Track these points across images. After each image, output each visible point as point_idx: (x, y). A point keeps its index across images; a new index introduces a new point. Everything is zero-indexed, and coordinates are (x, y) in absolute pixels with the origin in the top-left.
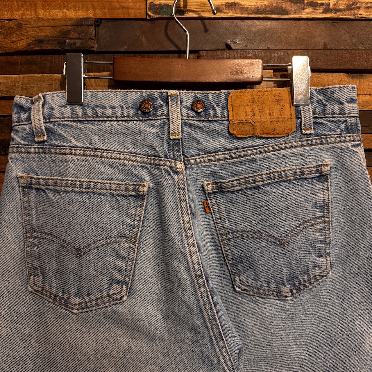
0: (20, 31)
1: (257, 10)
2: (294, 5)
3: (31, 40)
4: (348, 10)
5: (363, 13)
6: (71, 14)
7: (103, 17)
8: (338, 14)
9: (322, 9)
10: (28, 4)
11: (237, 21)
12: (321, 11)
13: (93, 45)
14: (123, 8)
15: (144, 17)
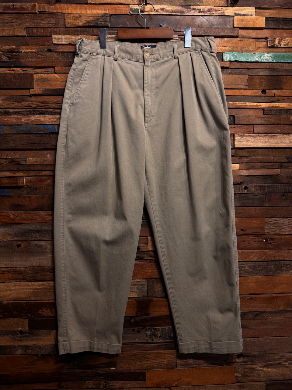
0: (80, 18)
1: (172, 12)
2: (187, 10)
3: (85, 22)
4: (208, 12)
5: (215, 13)
6: (100, 12)
7: (112, 14)
8: (204, 13)
9: (198, 11)
10: (83, 8)
11: (164, 16)
12: (197, 12)
13: (108, 24)
14: (120, 10)
15: (128, 14)
